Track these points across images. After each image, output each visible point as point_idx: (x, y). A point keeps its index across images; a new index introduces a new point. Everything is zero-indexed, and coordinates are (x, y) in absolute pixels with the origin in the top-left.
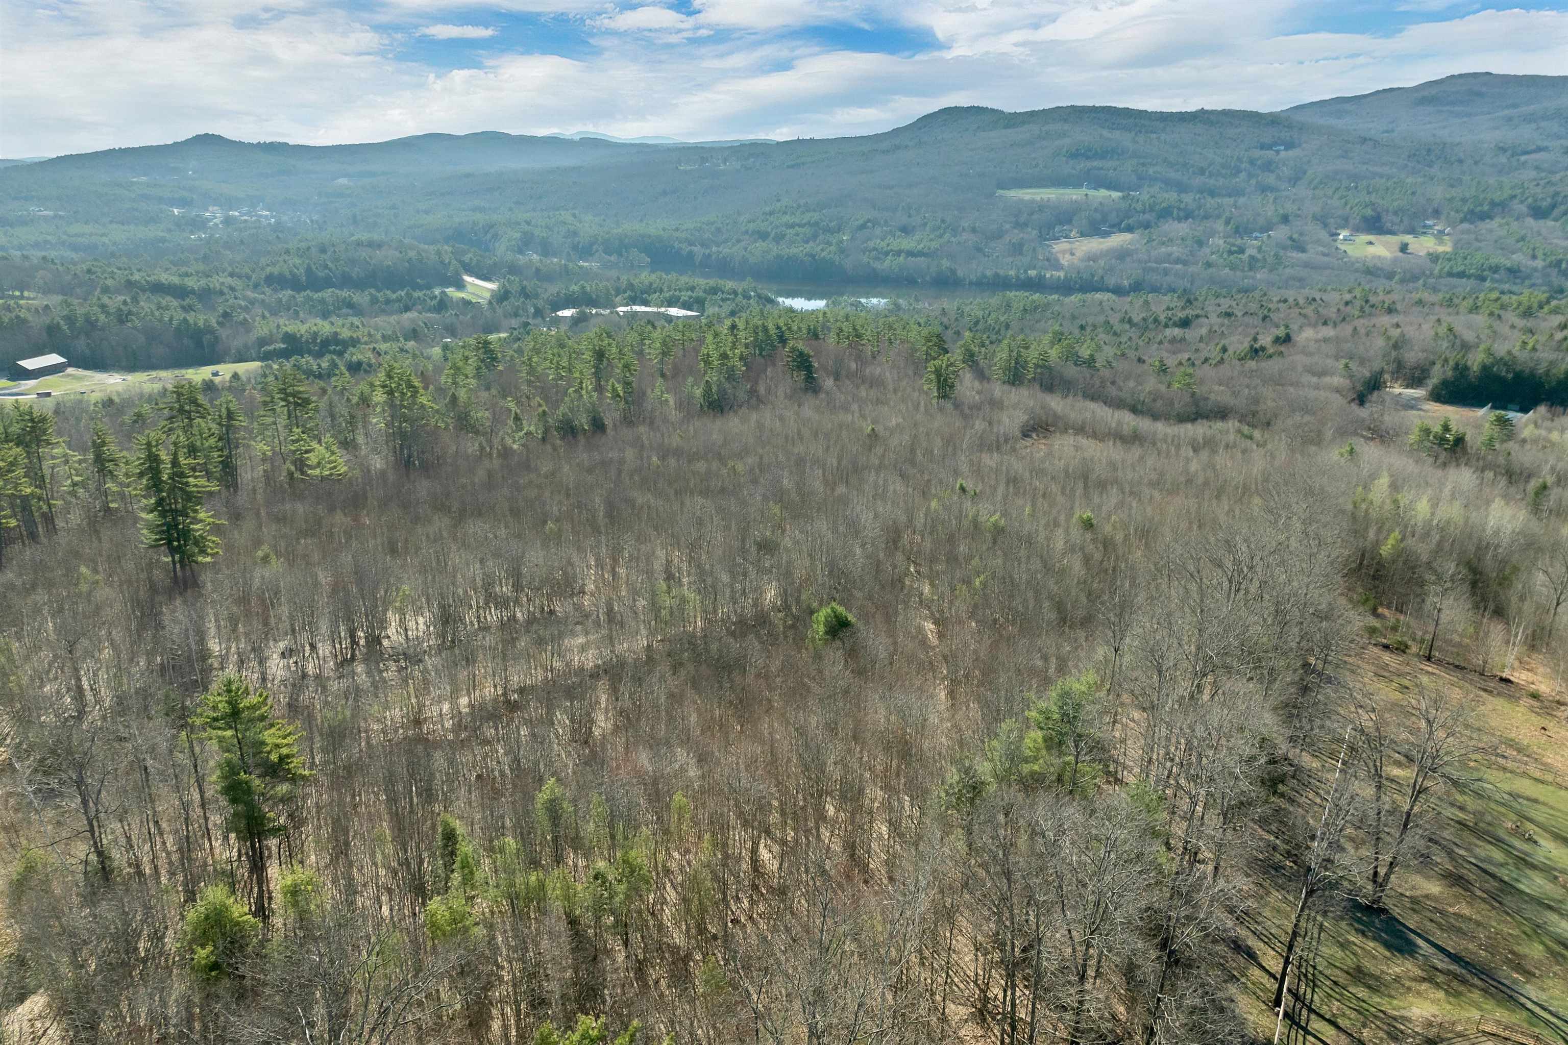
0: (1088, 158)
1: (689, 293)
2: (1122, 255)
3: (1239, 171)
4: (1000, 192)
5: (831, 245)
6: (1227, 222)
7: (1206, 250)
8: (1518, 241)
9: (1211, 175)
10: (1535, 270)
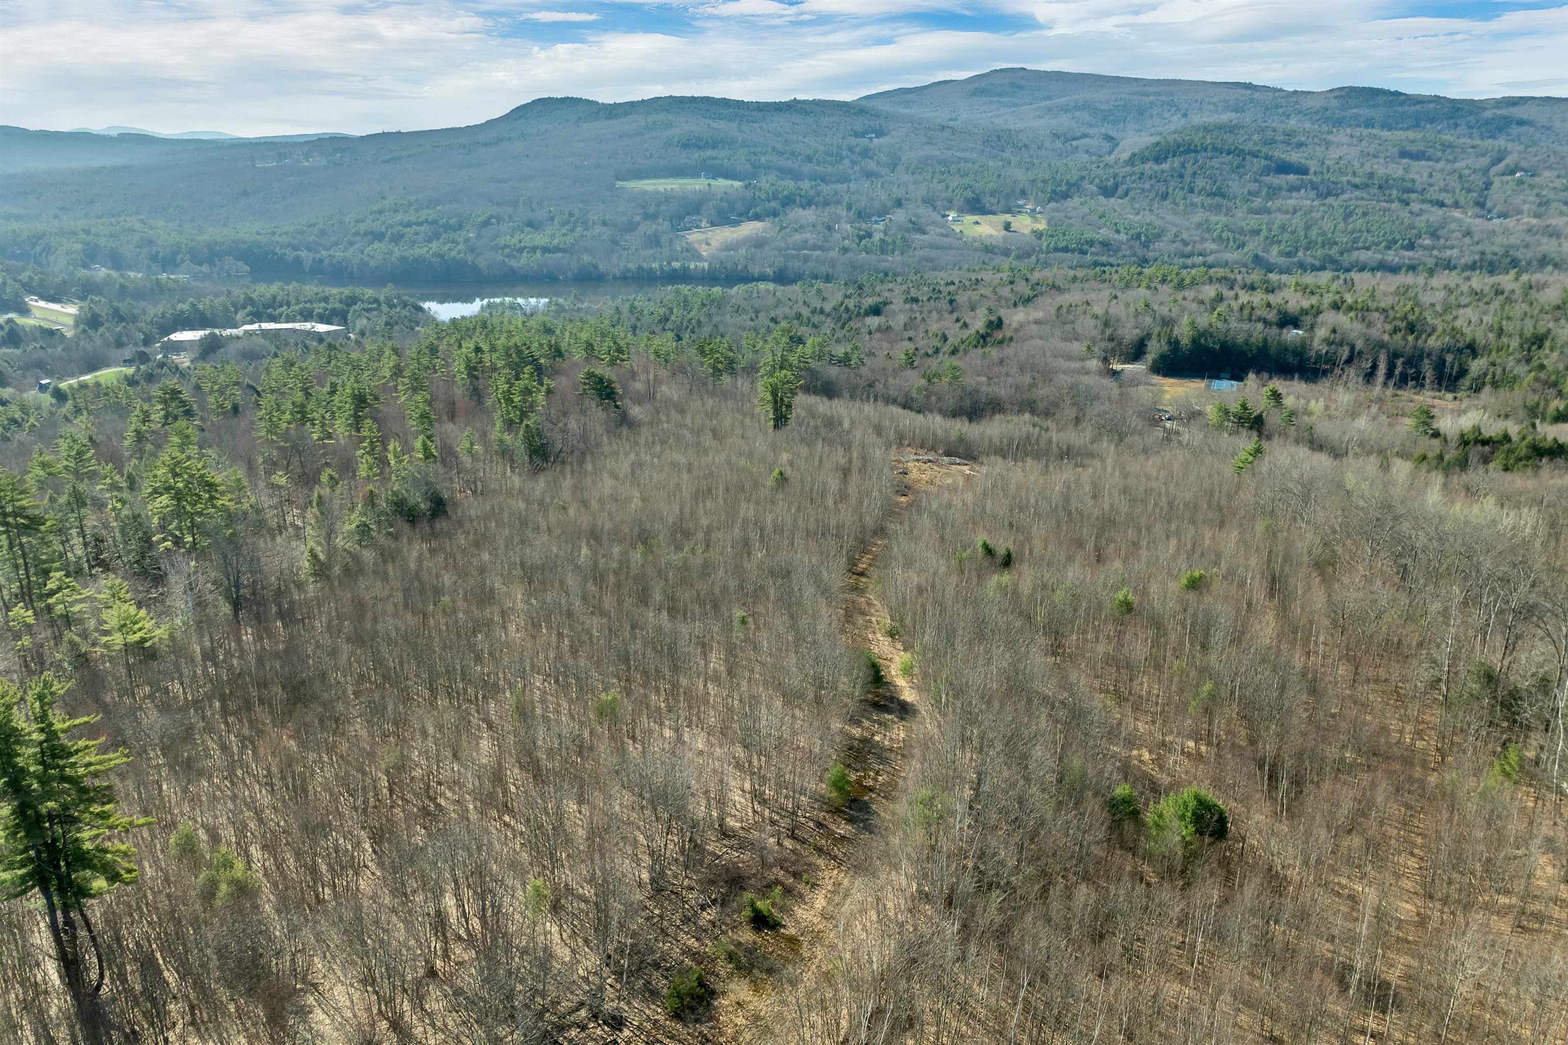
0: (700, 148)
1: (323, 305)
2: (759, 243)
3: (842, 159)
4: (619, 184)
5: (458, 243)
6: (849, 208)
7: (837, 236)
8: (1100, 218)
9: (819, 163)
10: (1122, 242)
